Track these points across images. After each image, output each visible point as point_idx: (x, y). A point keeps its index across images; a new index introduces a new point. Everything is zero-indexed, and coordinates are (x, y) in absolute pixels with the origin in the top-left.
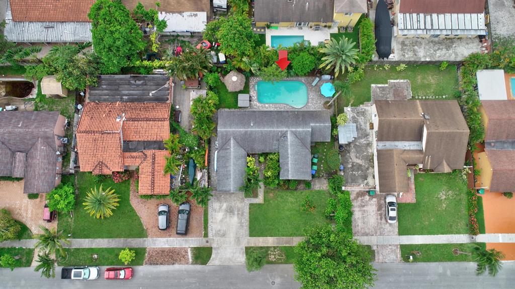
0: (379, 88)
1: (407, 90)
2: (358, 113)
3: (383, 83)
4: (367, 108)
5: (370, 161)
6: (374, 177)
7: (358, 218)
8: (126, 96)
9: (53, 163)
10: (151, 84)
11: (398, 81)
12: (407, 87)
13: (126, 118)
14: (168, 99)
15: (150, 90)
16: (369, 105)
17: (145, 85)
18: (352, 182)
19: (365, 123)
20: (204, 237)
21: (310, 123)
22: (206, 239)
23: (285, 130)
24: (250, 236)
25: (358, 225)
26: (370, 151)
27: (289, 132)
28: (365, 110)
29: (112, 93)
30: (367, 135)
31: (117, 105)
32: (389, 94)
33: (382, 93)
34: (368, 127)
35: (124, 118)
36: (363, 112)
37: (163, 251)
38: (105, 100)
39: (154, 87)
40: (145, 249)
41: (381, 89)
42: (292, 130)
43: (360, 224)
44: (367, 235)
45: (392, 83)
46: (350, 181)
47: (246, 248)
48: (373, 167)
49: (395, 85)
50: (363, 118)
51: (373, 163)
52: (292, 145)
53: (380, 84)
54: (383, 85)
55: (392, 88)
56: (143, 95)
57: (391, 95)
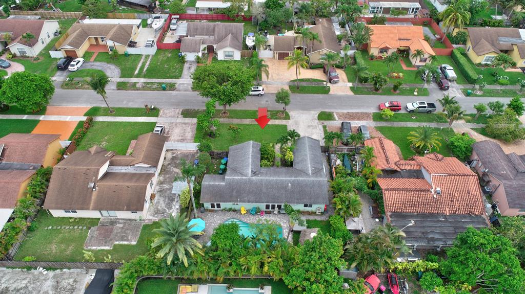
0: (127, 240)
1: (92, 237)
2: (163, 213)
3: (121, 245)
4: (151, 217)
5: (165, 170)
6: (165, 158)
7: (189, 132)
8: (441, 221)
9: (486, 164)
10: (416, 234)
11: (99, 248)
12: (90, 239)
13: (431, 192)
14: (391, 216)
15: (416, 227)
16: (146, 221)
17: (423, 233)
18: (188, 155)
19: (158, 202)
20: (326, 126)
21: (226, 185)
22: (324, 125)
23: (253, 178)
24: (286, 125)
25: (191, 128)
26: (161, 178)
27: (250, 175)
28: (154, 216)
29: (460, 225)
30: (159, 191)
31: (447, 209)
32: (117, 233)
33: (127, 234)
34: (156, 198)
35: (433, 191)
36: (157, 213)
37: (358, 119)
38: (464, 216)
39: (412, 230)
40: (374, 121)
41: (125, 238)
42: (246, 178)
43: (189, 129)
44: (184, 123)
45: (108, 246)
46: (190, 156)
47: (289, 119)
48: (162, 166)
49: (106, 243)
50: (159, 208)
51: (162, 168)
52: (248, 165)
53: (125, 245)
54: (121, 243)
55: (111, 240)
56: (422, 222)
57: (115, 231)
